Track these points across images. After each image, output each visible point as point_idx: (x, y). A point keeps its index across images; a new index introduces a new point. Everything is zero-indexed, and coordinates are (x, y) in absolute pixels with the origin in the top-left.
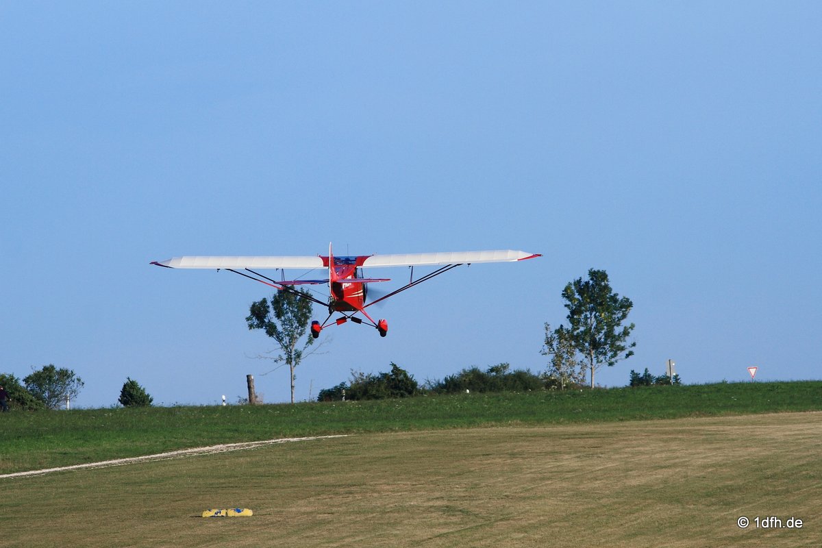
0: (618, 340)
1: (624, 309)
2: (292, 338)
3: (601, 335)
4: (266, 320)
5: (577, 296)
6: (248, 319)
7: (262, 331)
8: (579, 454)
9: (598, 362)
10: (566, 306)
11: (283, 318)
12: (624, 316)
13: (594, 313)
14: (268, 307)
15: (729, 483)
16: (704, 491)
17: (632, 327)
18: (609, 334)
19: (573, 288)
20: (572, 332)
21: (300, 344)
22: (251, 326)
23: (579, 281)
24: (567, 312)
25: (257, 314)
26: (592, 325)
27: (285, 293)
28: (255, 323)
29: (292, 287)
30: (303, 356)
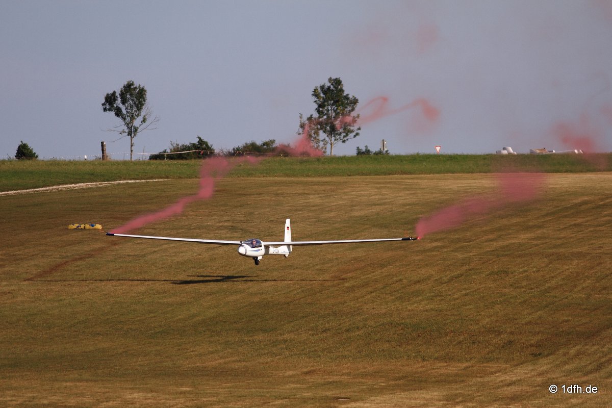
0: (349, 125)
1: (353, 105)
2: (132, 118)
3: (337, 121)
4: (115, 105)
5: (322, 95)
6: (103, 105)
7: (112, 113)
8: (321, 195)
9: (335, 140)
10: (314, 102)
11: (126, 104)
12: (353, 109)
13: (333, 107)
14: (117, 97)
16: (403, 221)
17: (358, 116)
19: (320, 90)
20: (319, 119)
21: (137, 122)
22: (105, 110)
23: (324, 86)
24: (316, 106)
25: (109, 101)
26: (332, 116)
27: (128, 87)
28: (108, 108)
29: (132, 84)
30: (139, 130)
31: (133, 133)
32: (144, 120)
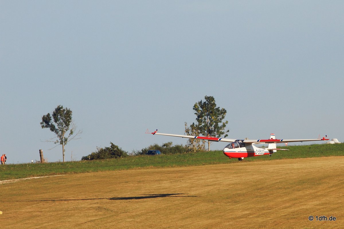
0: (221, 129)
1: (223, 114)
2: (63, 132)
3: (212, 127)
4: (50, 124)
5: (200, 109)
6: (41, 123)
7: (48, 129)
10: (195, 114)
11: (58, 122)
12: (223, 117)
13: (209, 117)
14: (51, 117)
15: (239, 192)
16: (226, 196)
17: (227, 122)
18: (216, 127)
19: (198, 105)
20: (199, 126)
21: (66, 135)
22: (43, 127)
23: (201, 102)
24: (196, 117)
25: (45, 121)
26: (208, 123)
27: (59, 110)
28: (45, 125)
29: (62, 108)
30: (68, 140)
31: (63, 142)
32: (72, 133)
